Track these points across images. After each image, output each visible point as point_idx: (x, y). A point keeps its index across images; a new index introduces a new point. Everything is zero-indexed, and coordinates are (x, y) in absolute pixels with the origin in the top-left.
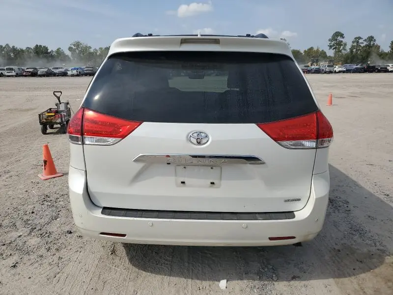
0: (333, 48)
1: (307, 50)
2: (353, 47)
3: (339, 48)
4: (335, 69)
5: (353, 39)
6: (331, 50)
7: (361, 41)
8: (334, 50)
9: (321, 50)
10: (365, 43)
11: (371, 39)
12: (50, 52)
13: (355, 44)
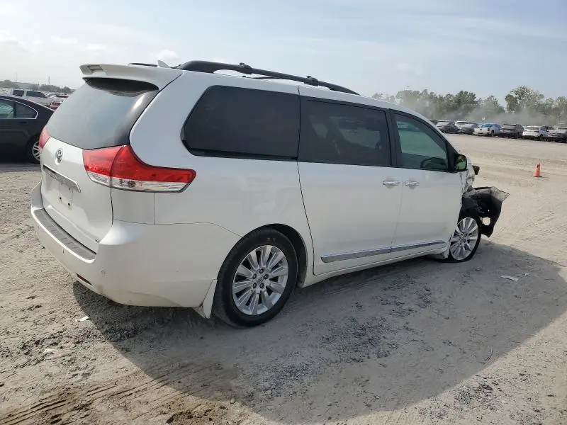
12: (477, 102)
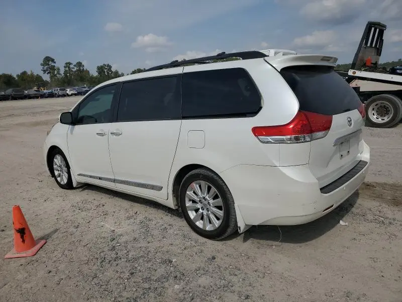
0: (47, 72)
1: (19, 74)
2: (66, 71)
3: (54, 73)
4: (68, 92)
5: (64, 65)
6: (46, 74)
7: (71, 66)
8: (49, 74)
9: (35, 74)
10: (76, 69)
11: (79, 64)
13: (67, 69)
